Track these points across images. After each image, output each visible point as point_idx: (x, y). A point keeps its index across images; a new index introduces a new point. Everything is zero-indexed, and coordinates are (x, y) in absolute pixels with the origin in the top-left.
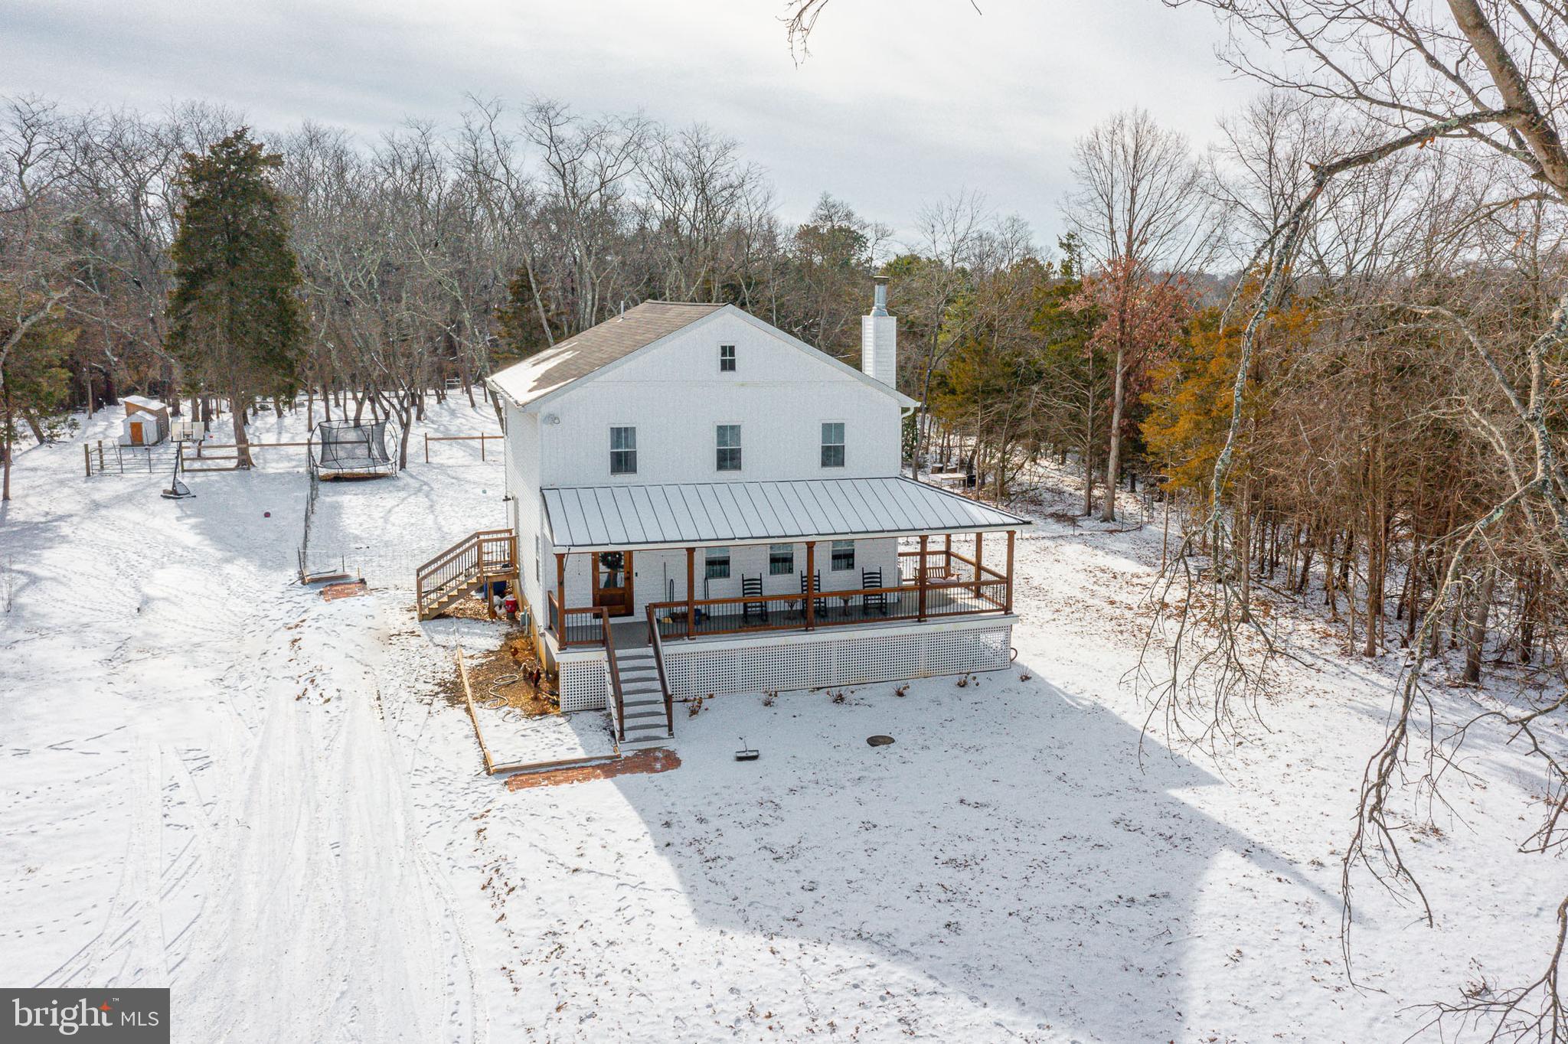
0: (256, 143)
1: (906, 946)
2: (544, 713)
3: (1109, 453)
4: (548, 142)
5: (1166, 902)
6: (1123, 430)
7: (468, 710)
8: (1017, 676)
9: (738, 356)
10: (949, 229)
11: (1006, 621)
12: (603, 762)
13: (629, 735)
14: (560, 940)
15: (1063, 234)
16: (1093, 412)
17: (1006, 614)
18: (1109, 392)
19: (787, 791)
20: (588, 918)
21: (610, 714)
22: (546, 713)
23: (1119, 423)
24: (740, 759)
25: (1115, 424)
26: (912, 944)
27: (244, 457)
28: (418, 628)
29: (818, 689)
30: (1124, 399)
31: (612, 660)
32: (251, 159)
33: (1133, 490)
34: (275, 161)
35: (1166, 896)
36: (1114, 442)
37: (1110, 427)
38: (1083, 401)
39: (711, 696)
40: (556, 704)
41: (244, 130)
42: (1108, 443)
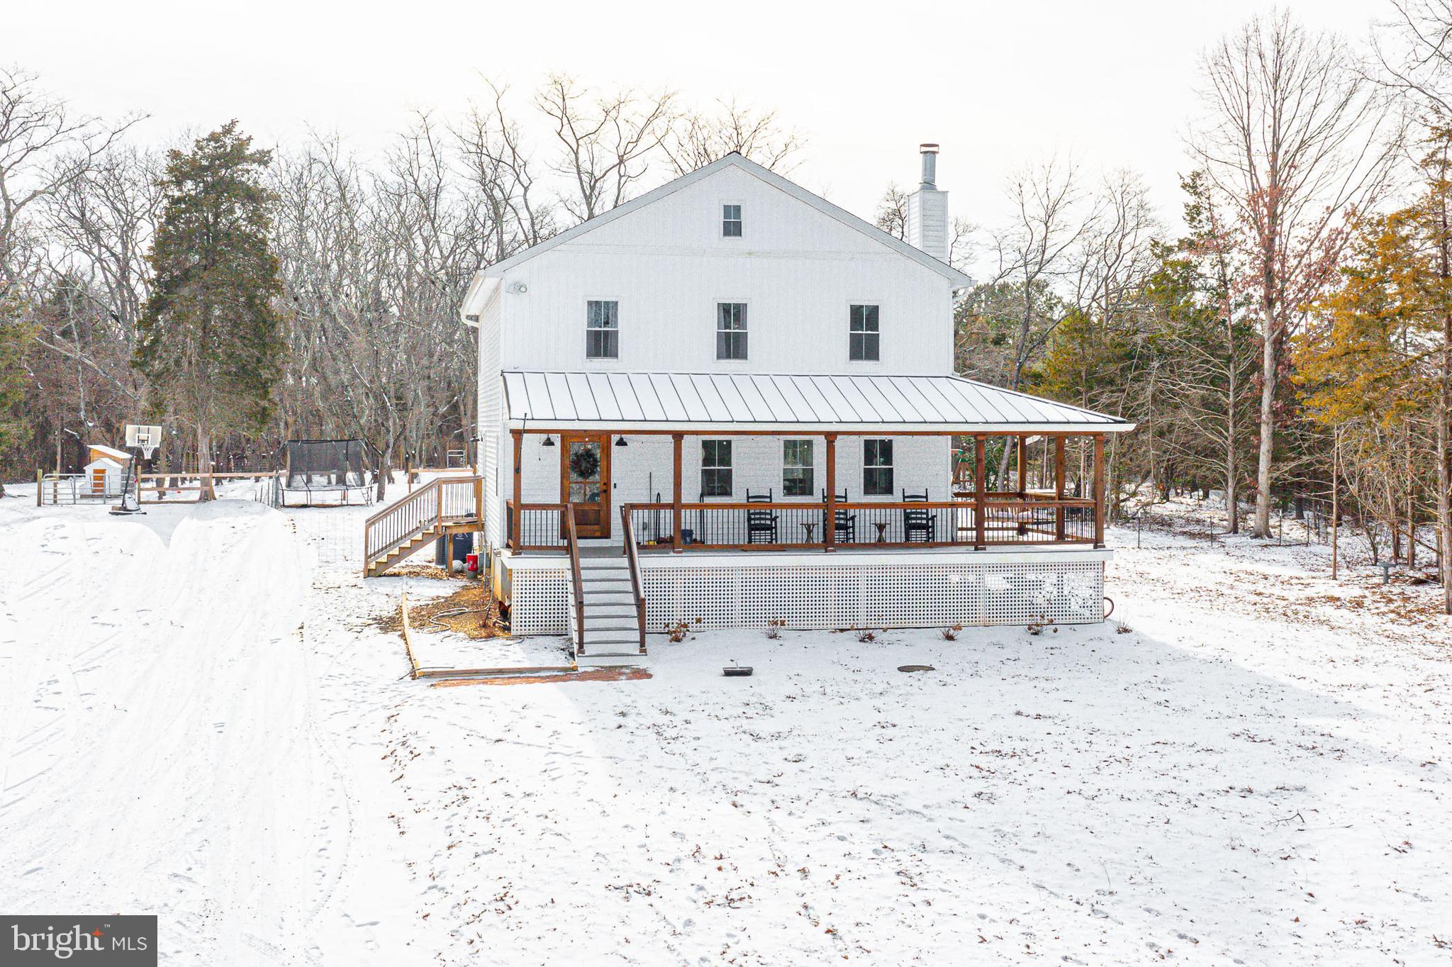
0: (244, 137)
1: (919, 808)
2: (490, 636)
3: (1258, 447)
4: (560, 114)
5: (1301, 795)
6: (1275, 413)
7: (403, 636)
8: (1113, 629)
9: (745, 218)
10: (1042, 191)
11: (1098, 556)
12: (555, 673)
13: (589, 649)
14: (466, 793)
15: (1187, 174)
16: (1236, 394)
17: (1096, 547)
18: (1256, 366)
19: (784, 698)
20: (504, 776)
21: (571, 639)
22: (494, 636)
23: (1271, 407)
24: (728, 673)
25: (1265, 407)
26: (926, 807)
27: (206, 488)
28: (361, 581)
29: (842, 630)
30: (1276, 375)
31: (575, 570)
32: (237, 154)
33: (1300, 516)
34: (263, 158)
35: (1301, 789)
36: (1265, 432)
37: (1259, 411)
38: (1218, 381)
39: (699, 621)
40: (508, 629)
41: (233, 123)
42: (1258, 433)
